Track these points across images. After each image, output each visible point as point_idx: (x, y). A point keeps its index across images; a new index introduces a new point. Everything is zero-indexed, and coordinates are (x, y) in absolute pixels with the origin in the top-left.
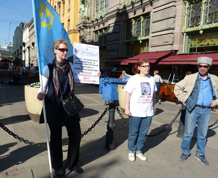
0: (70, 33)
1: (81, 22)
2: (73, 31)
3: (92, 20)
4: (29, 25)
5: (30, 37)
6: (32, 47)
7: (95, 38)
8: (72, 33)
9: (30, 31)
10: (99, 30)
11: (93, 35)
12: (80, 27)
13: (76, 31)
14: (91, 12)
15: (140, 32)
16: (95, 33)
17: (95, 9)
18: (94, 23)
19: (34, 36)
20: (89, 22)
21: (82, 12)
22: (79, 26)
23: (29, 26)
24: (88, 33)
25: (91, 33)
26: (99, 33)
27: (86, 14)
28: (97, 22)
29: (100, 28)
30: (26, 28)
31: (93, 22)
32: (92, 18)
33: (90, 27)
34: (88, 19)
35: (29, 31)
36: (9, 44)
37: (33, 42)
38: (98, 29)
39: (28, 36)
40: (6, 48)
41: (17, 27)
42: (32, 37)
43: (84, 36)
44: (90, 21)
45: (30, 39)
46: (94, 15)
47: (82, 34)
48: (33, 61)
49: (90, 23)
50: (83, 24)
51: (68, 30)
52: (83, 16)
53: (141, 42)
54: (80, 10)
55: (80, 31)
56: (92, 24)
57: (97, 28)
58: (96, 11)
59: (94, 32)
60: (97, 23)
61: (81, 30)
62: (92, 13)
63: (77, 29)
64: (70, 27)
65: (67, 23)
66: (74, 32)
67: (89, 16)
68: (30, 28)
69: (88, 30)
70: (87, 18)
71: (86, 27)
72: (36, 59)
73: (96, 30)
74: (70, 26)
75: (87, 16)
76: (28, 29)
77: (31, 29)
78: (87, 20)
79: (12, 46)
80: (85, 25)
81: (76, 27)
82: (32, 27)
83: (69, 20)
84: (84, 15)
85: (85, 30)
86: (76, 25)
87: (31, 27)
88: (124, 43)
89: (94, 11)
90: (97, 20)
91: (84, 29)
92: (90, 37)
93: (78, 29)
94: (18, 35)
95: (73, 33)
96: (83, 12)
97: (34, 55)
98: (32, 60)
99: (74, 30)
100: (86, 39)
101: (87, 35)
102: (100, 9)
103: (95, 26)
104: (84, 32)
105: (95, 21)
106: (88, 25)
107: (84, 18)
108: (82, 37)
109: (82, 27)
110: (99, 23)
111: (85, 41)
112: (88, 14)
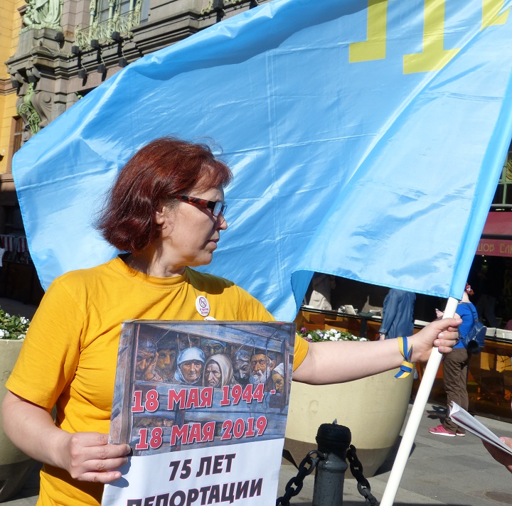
1: (29, 51)
3: (76, 44)
12: (22, 72)
14: (72, 13)
17: (92, 5)
18: (85, 59)
20: (63, 55)
21: (34, 10)
22: (20, 66)
24: (57, 98)
25: (69, 99)
27: (50, 20)
28: (95, 57)
31: (78, 53)
32: (75, 39)
33: (66, 75)
34: (60, 40)
43: (38, 107)
44: (67, 50)
46: (85, 28)
47: (27, 99)
49: (66, 59)
50: (36, 60)
52: (39, 27)
55: (21, 85)
56: (75, 63)
57: (95, 80)
58: (92, 13)
59: (80, 93)
60: (99, 59)
61: (26, 81)
62: (78, 20)
63: (9, 76)
67: (65, 29)
69: (57, 85)
70: (53, 35)
71: (49, 72)
73: (90, 85)
75: (56, 27)
78: (56, 45)
80: (45, 63)
81: (6, 69)
84: (43, 25)
85: (43, 83)
86: (8, 60)
89: (86, 12)
90: (97, 47)
91: (38, 79)
93: (14, 78)
96: (39, 9)
100: (44, 120)
101: (52, 103)
102: (111, 4)
103: (89, 70)
104: (40, 91)
105: (89, 52)
106: (56, 64)
107: (45, 37)
108: (30, 110)
109: (31, 69)
110: (104, 58)
111: (42, 127)
112: (59, 21)
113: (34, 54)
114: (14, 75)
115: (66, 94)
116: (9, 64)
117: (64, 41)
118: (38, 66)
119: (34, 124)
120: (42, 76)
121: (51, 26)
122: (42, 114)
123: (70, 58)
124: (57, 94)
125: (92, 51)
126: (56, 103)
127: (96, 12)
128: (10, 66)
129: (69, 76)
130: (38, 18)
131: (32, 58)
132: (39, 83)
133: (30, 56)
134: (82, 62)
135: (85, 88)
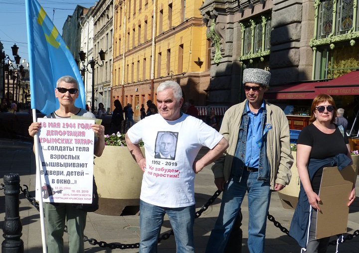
0: (185, 25)
1: (211, 1)
2: (193, 22)
4: (95, 11)
5: (96, 37)
6: (100, 62)
7: (243, 37)
8: (191, 25)
9: (97, 24)
10: (252, 18)
11: (239, 30)
12: (208, 13)
13: (199, 22)
15: (352, 18)
16: (244, 25)
19: (104, 35)
20: (230, 1)
22: (207, 10)
23: (96, 14)
24: (228, 26)
25: (235, 25)
26: (253, 24)
29: (254, 14)
30: (89, 17)
33: (232, 12)
35: (95, 24)
37: (102, 51)
38: (251, 15)
39: (92, 36)
41: (70, 16)
42: (101, 38)
43: (218, 32)
45: (96, 43)
48: (101, 93)
49: (232, 3)
50: (214, 5)
51: (183, 18)
53: (352, 44)
55: (208, 20)
56: (236, 4)
57: (248, 13)
59: (241, 21)
60: (249, 1)
61: (210, 18)
63: (201, 16)
64: (185, 12)
65: (180, 3)
66: (195, 25)
68: (96, 18)
69: (228, 18)
71: (222, 11)
72: (110, 89)
73: (245, 17)
74: (186, 10)
76: (92, 20)
77: (98, 20)
80: (220, 6)
81: (199, 12)
82: (102, 16)
85: (220, 18)
86: (200, 7)
87: (99, 14)
88: (313, 46)
91: (217, 17)
92: (232, 34)
93: (204, 17)
94: (69, 35)
95: (193, 27)
97: (104, 81)
98: (99, 91)
99: (196, 19)
100: (222, 39)
101: (225, 29)
103: (244, 8)
104: (218, 23)
106: (226, 6)
108: (214, 34)
109: (212, 11)
111: (221, 44)
113: (213, 2)
114: (204, 15)
115: (233, 23)
116: (201, 9)
118: (216, 9)
119: (217, 42)
120: (219, 14)
122: (221, 36)
124: (228, 23)
126: (228, 29)
128: (201, 11)
129: (234, 12)
131: (212, 5)
132: (217, 19)
134: (240, 3)
135: (243, 18)
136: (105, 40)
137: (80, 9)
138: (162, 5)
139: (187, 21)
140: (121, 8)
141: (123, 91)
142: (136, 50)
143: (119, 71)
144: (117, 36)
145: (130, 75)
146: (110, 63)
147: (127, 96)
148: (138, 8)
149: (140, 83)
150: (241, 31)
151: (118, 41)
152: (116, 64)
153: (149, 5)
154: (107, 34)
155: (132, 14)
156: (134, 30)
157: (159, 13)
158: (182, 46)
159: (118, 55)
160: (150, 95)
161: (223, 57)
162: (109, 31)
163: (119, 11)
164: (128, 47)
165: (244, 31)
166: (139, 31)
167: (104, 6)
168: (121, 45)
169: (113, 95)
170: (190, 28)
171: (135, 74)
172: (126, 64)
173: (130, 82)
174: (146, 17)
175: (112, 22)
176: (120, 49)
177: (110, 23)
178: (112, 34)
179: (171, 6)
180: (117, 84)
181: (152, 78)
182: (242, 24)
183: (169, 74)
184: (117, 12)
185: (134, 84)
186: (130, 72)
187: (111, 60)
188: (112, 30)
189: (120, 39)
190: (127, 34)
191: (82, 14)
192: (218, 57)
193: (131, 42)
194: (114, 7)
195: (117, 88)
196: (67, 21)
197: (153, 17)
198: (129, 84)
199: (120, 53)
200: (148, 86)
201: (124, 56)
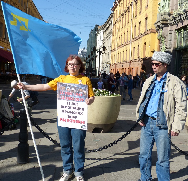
0: (147, 33)
1: (160, 20)
2: (151, 31)
3: (174, 15)
5: (104, 40)
6: (103, 52)
7: (177, 38)
8: (150, 33)
10: (182, 28)
11: (175, 35)
12: (158, 26)
14: (172, 6)
17: (179, 2)
19: (108, 39)
20: (170, 19)
21: (161, 7)
23: (104, 28)
24: (169, 32)
25: (173, 32)
26: (183, 31)
27: (166, 9)
28: (179, 18)
29: (183, 26)
30: (101, 30)
31: (174, 18)
32: (174, 14)
33: (171, 25)
34: (169, 15)
35: (104, 33)
36: (83, 49)
37: (104, 47)
38: (181, 26)
39: (102, 39)
40: (80, 54)
41: (92, 30)
42: (106, 40)
43: (164, 36)
44: (171, 18)
45: (104, 43)
46: (177, 9)
47: (160, 34)
48: (106, 67)
50: (162, 22)
51: (146, 29)
52: (162, 12)
54: (159, 5)
55: (158, 30)
56: (174, 21)
57: (180, 25)
58: (179, 4)
59: (176, 30)
60: (180, 19)
61: (160, 29)
62: (174, 7)
64: (147, 26)
65: (145, 22)
66: (152, 32)
67: (171, 11)
69: (169, 28)
70: (167, 14)
71: (166, 25)
72: (110, 65)
73: (179, 27)
74: (148, 25)
75: (168, 11)
76: (102, 32)
77: (105, 31)
79: (86, 51)
80: (165, 22)
81: (154, 26)
82: (107, 29)
83: (146, 19)
84: (164, 11)
85: (165, 28)
86: (155, 23)
89: (177, 5)
90: (180, 15)
91: (163, 28)
92: (171, 37)
93: (156, 28)
94: (91, 39)
95: (151, 34)
96: (162, 7)
97: (107, 61)
98: (105, 66)
99: (152, 29)
100: (166, 40)
102: (184, 1)
103: (178, 23)
104: (164, 31)
105: (177, 17)
106: (168, 22)
107: (164, 15)
108: (161, 37)
109: (161, 25)
110: (182, 18)
111: (165, 42)
112: (169, 9)
113: (161, 20)
114: (156, 27)
115: (172, 31)
116: (155, 24)
117: (170, 15)
118: (163, 24)
119: (163, 41)
120: (164, 26)
121: (166, 11)
122: (165, 38)
123: (172, 20)
124: (169, 31)
125: (178, 16)
126: (169, 34)
127: (180, 4)
128: (155, 25)
129: (172, 25)
130: (162, 9)
131: (161, 22)
132: (163, 29)
133: (160, 21)
134: (176, 20)
135: (177, 28)
136: (108, 41)
137: (97, 27)
138: (136, 23)
139: (148, 30)
140: (116, 25)
141: (116, 67)
142: (123, 46)
143: (114, 56)
144: (114, 39)
145: (119, 58)
146: (110, 52)
147: (118, 69)
148: (124, 25)
149: (124, 62)
150: (176, 35)
151: (114, 41)
152: (113, 53)
153: (129, 23)
154: (109, 38)
155: (121, 28)
156: (122, 36)
157: (134, 27)
158: (145, 43)
159: (114, 48)
160: (129, 68)
161: (166, 49)
162: (110, 37)
163: (115, 27)
164: (119, 44)
165: (178, 35)
166: (124, 36)
167: (108, 24)
168: (116, 43)
169: (111, 68)
170: (149, 34)
171: (122, 58)
172: (118, 53)
173: (119, 62)
174: (128, 29)
175: (111, 32)
176: (115, 45)
177: (110, 32)
178: (111, 38)
179: (140, 23)
180: (113, 63)
181: (130, 60)
182: (177, 31)
183: (138, 58)
184: (114, 27)
185: (121, 63)
186: (119, 57)
187: (110, 51)
188: (111, 36)
189: (115, 41)
190: (118, 38)
191: (98, 29)
192: (164, 49)
193: (120, 42)
194: (112, 25)
195: (113, 65)
196: (91, 32)
197: (131, 29)
198: (119, 63)
199: (115, 47)
200: (128, 64)
201: (117, 49)
